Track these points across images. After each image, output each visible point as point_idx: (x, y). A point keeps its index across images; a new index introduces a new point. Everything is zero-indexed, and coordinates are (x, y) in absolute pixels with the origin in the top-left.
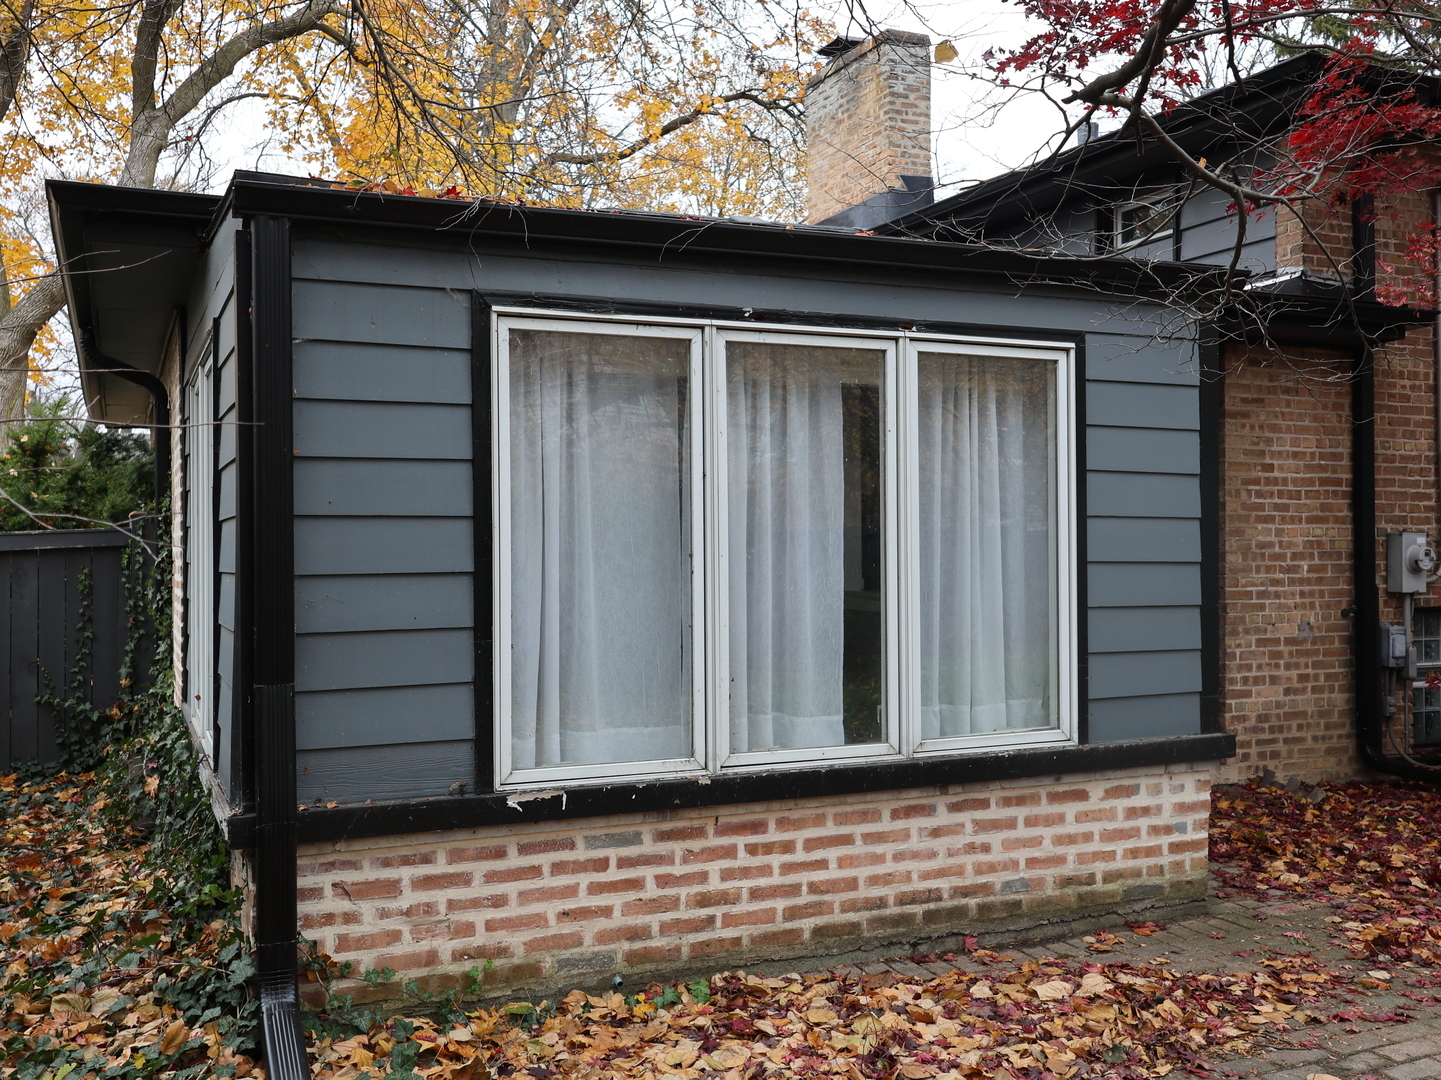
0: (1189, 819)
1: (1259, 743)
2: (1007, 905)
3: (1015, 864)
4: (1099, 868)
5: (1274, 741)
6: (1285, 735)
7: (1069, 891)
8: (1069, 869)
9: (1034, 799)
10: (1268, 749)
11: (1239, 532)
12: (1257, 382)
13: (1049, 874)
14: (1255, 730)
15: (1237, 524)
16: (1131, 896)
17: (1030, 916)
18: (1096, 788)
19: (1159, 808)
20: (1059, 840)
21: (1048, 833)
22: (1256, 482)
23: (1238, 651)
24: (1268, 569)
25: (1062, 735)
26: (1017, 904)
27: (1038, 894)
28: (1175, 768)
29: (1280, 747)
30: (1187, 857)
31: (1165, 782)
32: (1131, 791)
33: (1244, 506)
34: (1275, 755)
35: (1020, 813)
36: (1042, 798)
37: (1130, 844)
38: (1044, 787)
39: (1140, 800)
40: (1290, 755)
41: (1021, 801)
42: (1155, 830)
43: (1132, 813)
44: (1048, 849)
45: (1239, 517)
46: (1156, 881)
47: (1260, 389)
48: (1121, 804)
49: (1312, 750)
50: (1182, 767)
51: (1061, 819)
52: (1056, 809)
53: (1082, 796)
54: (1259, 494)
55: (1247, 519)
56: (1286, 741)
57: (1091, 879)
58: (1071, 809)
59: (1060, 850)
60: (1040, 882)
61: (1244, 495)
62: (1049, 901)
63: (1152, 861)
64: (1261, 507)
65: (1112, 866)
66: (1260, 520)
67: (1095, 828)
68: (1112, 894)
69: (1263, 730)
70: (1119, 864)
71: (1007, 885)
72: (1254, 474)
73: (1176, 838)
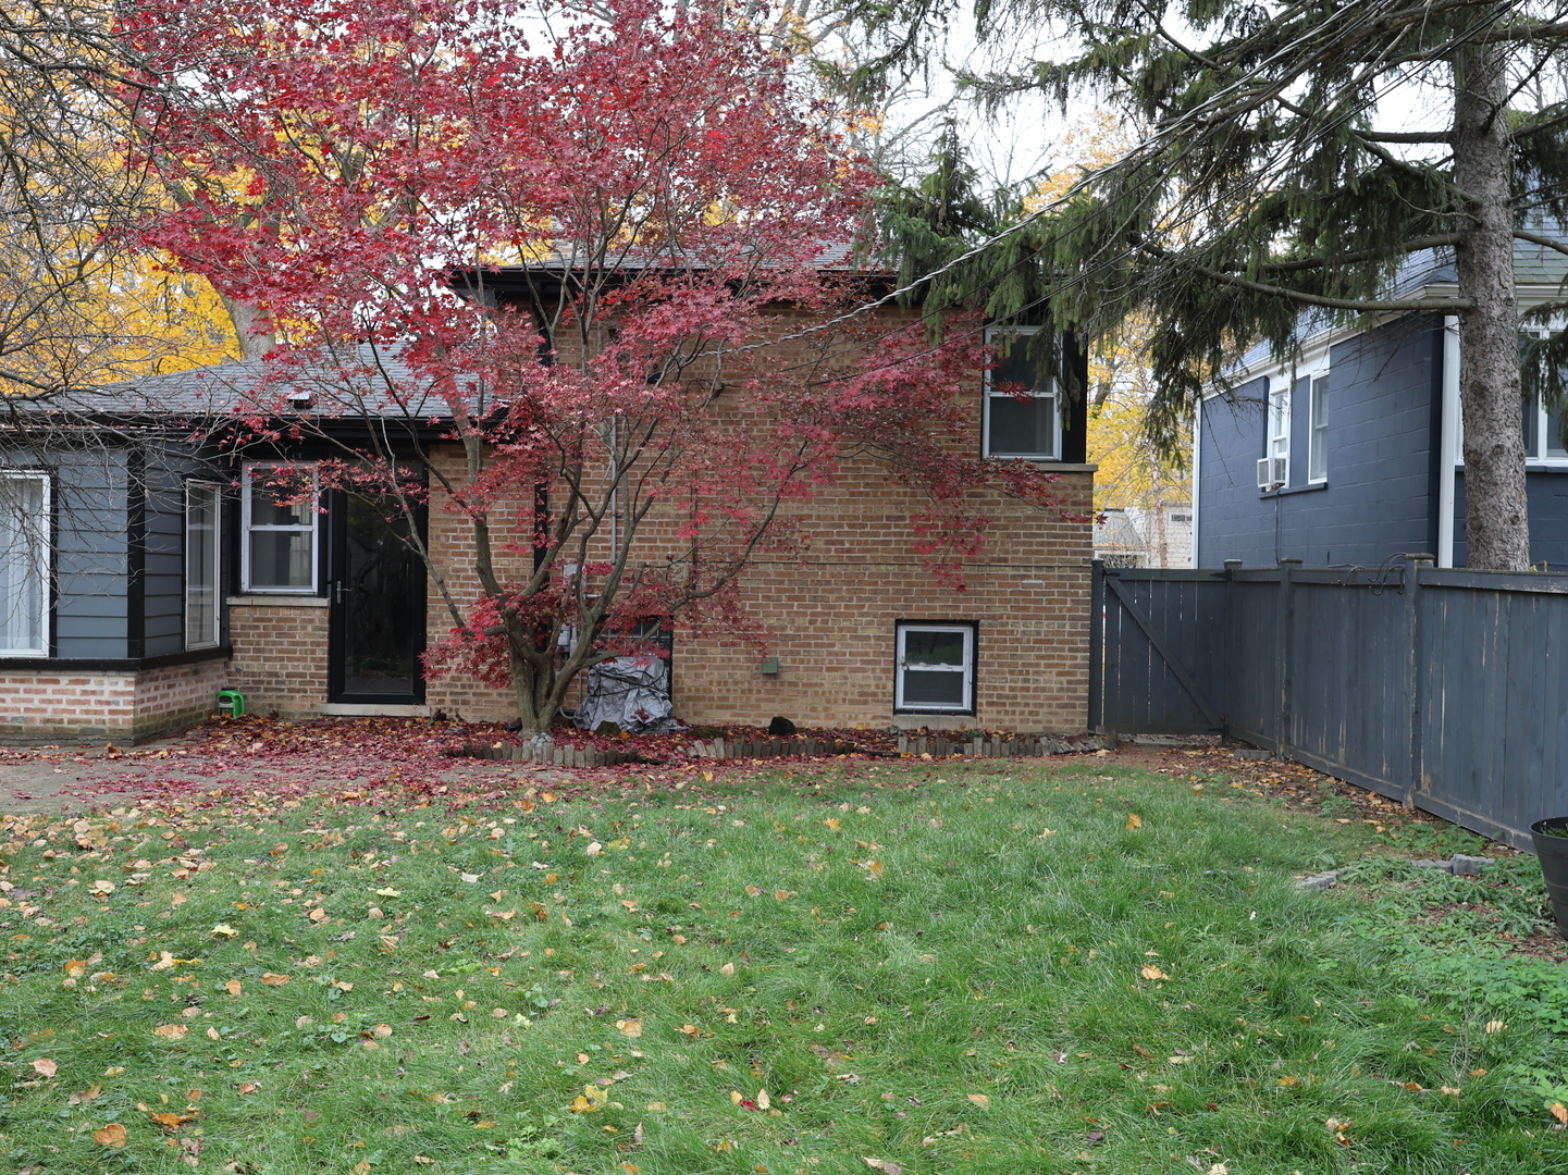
0: (121, 699)
1: (451, 694)
2: (13, 727)
3: (19, 710)
4: (66, 717)
5: (465, 693)
6: (474, 690)
7: (49, 725)
8: (49, 715)
9: (30, 681)
10: (461, 698)
11: (440, 562)
12: (456, 468)
13: (38, 716)
14: (449, 685)
15: (437, 557)
16: (84, 732)
17: (28, 734)
18: (65, 679)
19: (102, 693)
20: (43, 701)
21: (37, 697)
22: (455, 530)
23: (437, 636)
24: (462, 586)
25: (42, 652)
26: (20, 728)
27: (31, 725)
28: (108, 673)
29: (470, 697)
30: (120, 717)
31: (105, 679)
32: (85, 682)
33: (443, 545)
34: (465, 702)
35: (22, 687)
36: (34, 681)
37: (85, 707)
38: (34, 676)
39: (90, 687)
40: (478, 703)
41: (22, 681)
42: (99, 702)
43: (85, 693)
44: (36, 704)
45: (439, 553)
46: (101, 726)
47: (458, 472)
48: (79, 688)
49: (497, 702)
50: (114, 673)
51: (44, 691)
52: (42, 686)
53: (57, 682)
54: (455, 538)
55: (445, 554)
56: (474, 694)
57: (61, 721)
58: (50, 688)
59: (44, 706)
60: (32, 719)
61: (443, 539)
62: (37, 729)
63: (98, 717)
64: (458, 546)
65: (73, 716)
66: (455, 554)
67: (64, 698)
68: (73, 730)
69: (456, 686)
70: (78, 716)
71: (14, 719)
72: (452, 526)
73: (113, 707)
